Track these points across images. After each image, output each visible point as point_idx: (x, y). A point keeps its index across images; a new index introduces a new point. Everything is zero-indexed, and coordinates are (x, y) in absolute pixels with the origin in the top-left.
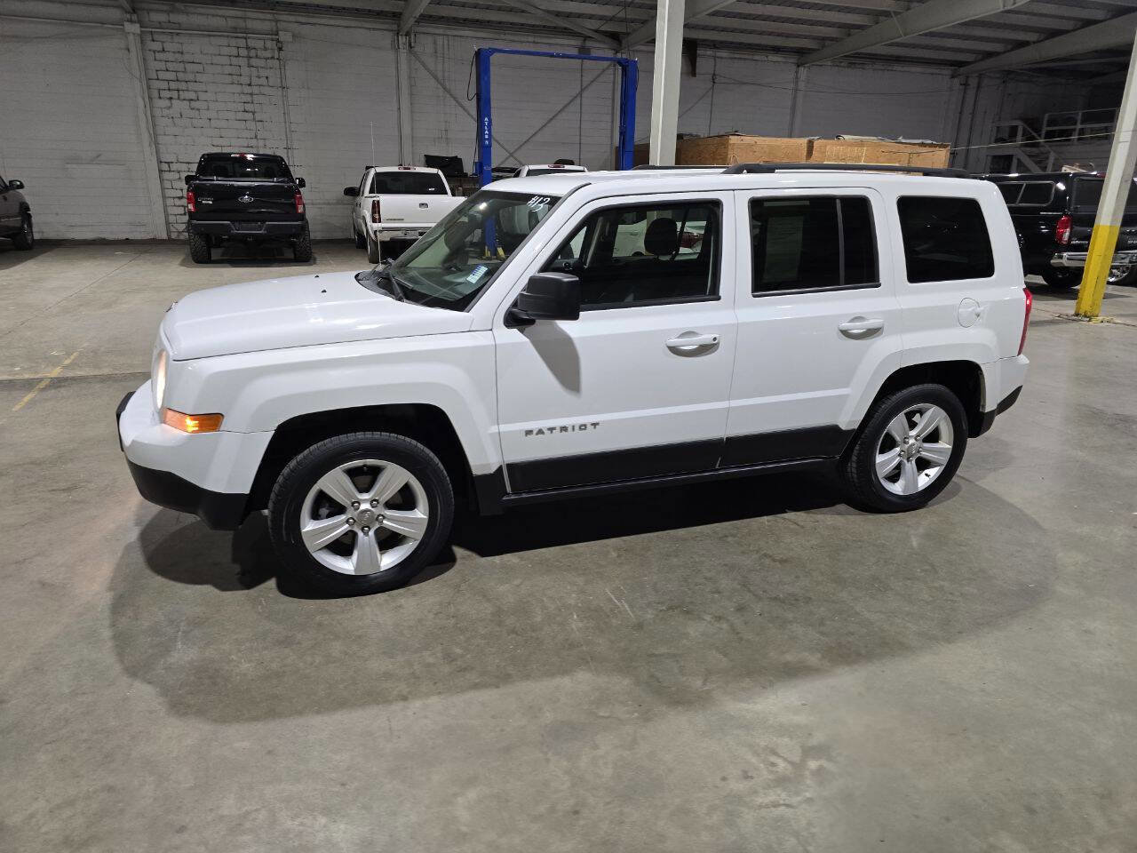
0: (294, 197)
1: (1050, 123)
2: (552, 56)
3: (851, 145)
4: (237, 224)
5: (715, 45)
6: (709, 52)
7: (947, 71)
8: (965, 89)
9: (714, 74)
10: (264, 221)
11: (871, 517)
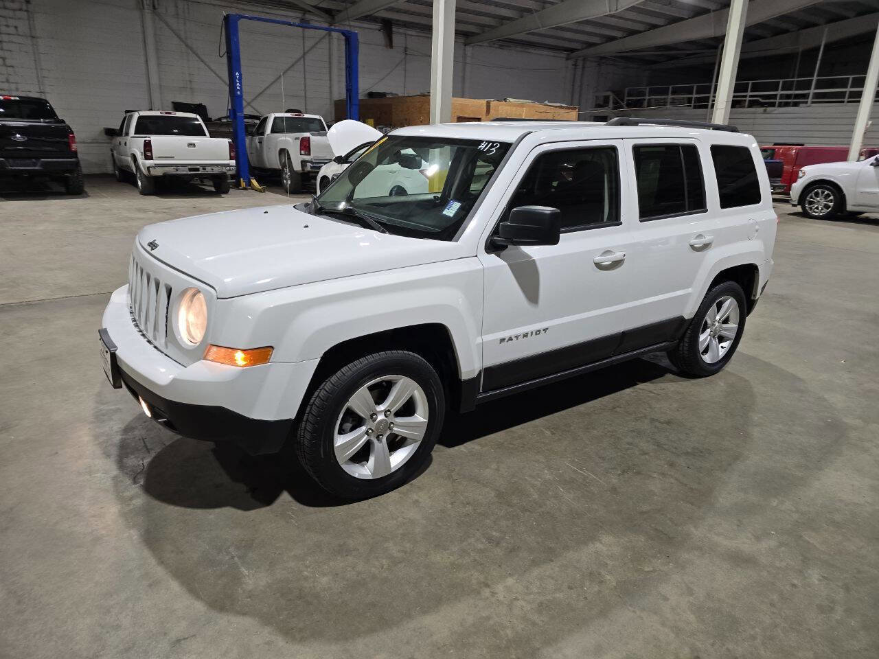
0: (67, 137)
1: (630, 95)
2: (289, 24)
3: (515, 105)
4: (11, 160)
5: (406, 25)
6: (401, 30)
7: (564, 55)
8: (575, 68)
9: (406, 48)
10: (38, 158)
11: (694, 381)
